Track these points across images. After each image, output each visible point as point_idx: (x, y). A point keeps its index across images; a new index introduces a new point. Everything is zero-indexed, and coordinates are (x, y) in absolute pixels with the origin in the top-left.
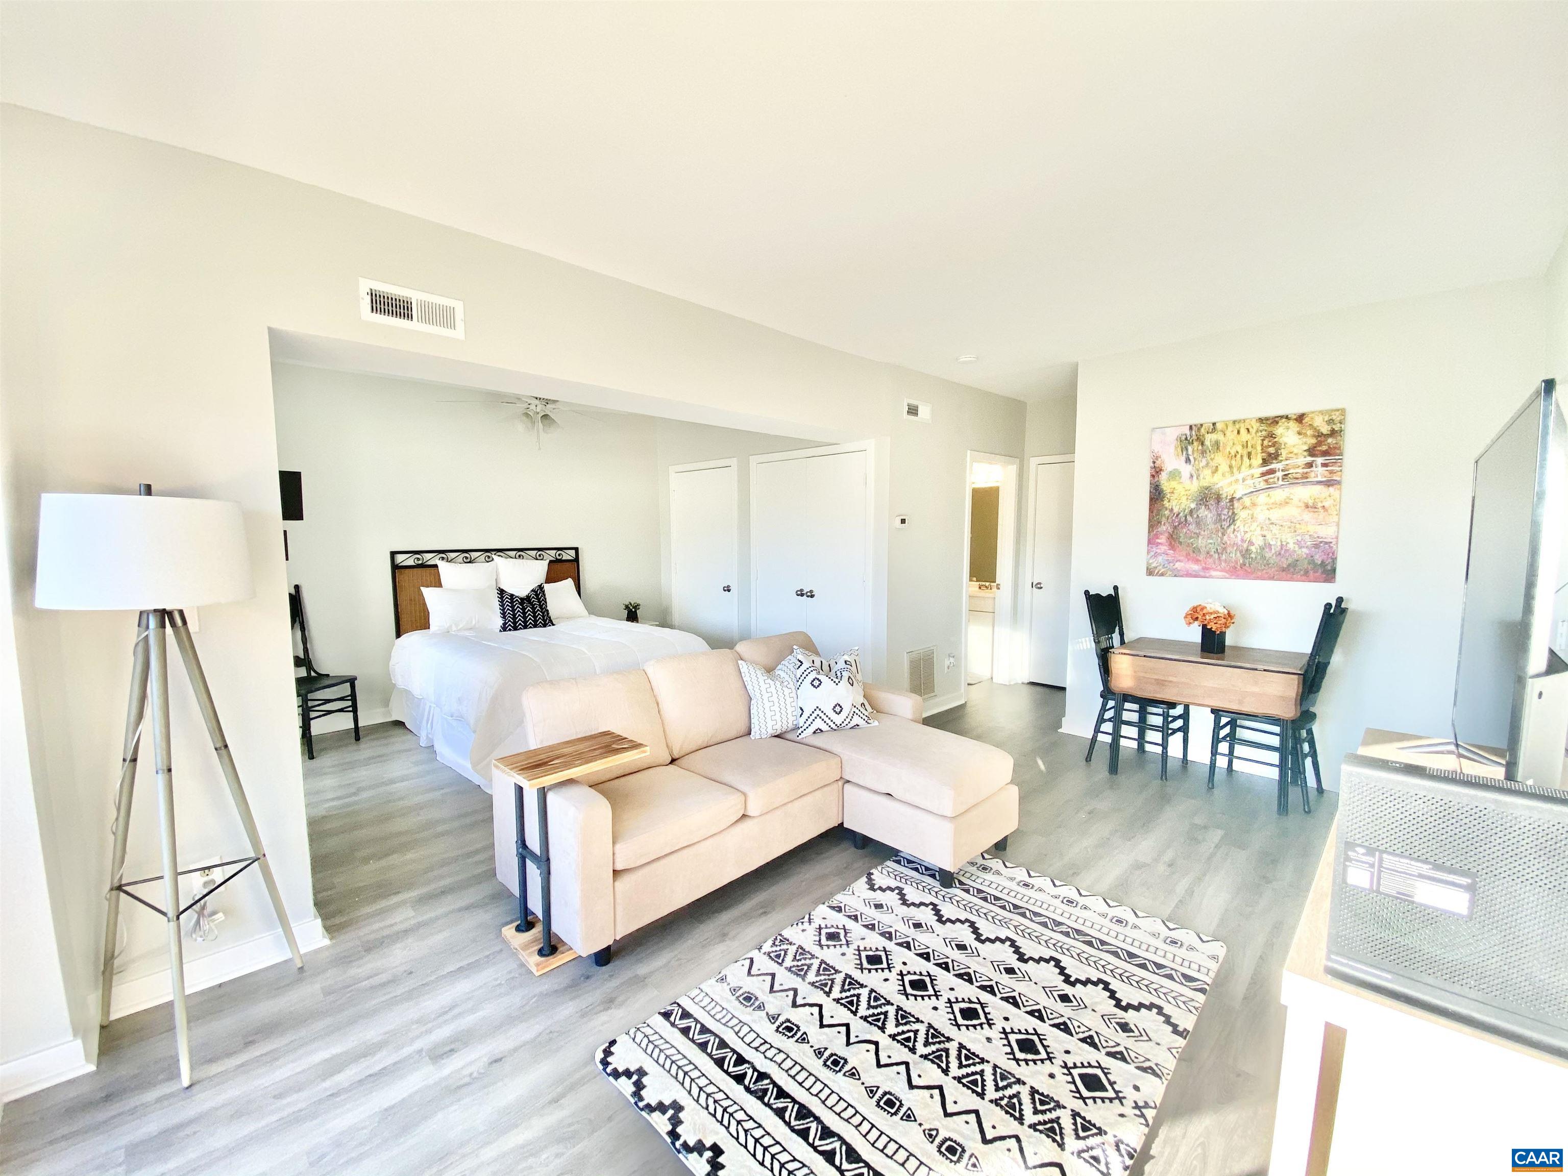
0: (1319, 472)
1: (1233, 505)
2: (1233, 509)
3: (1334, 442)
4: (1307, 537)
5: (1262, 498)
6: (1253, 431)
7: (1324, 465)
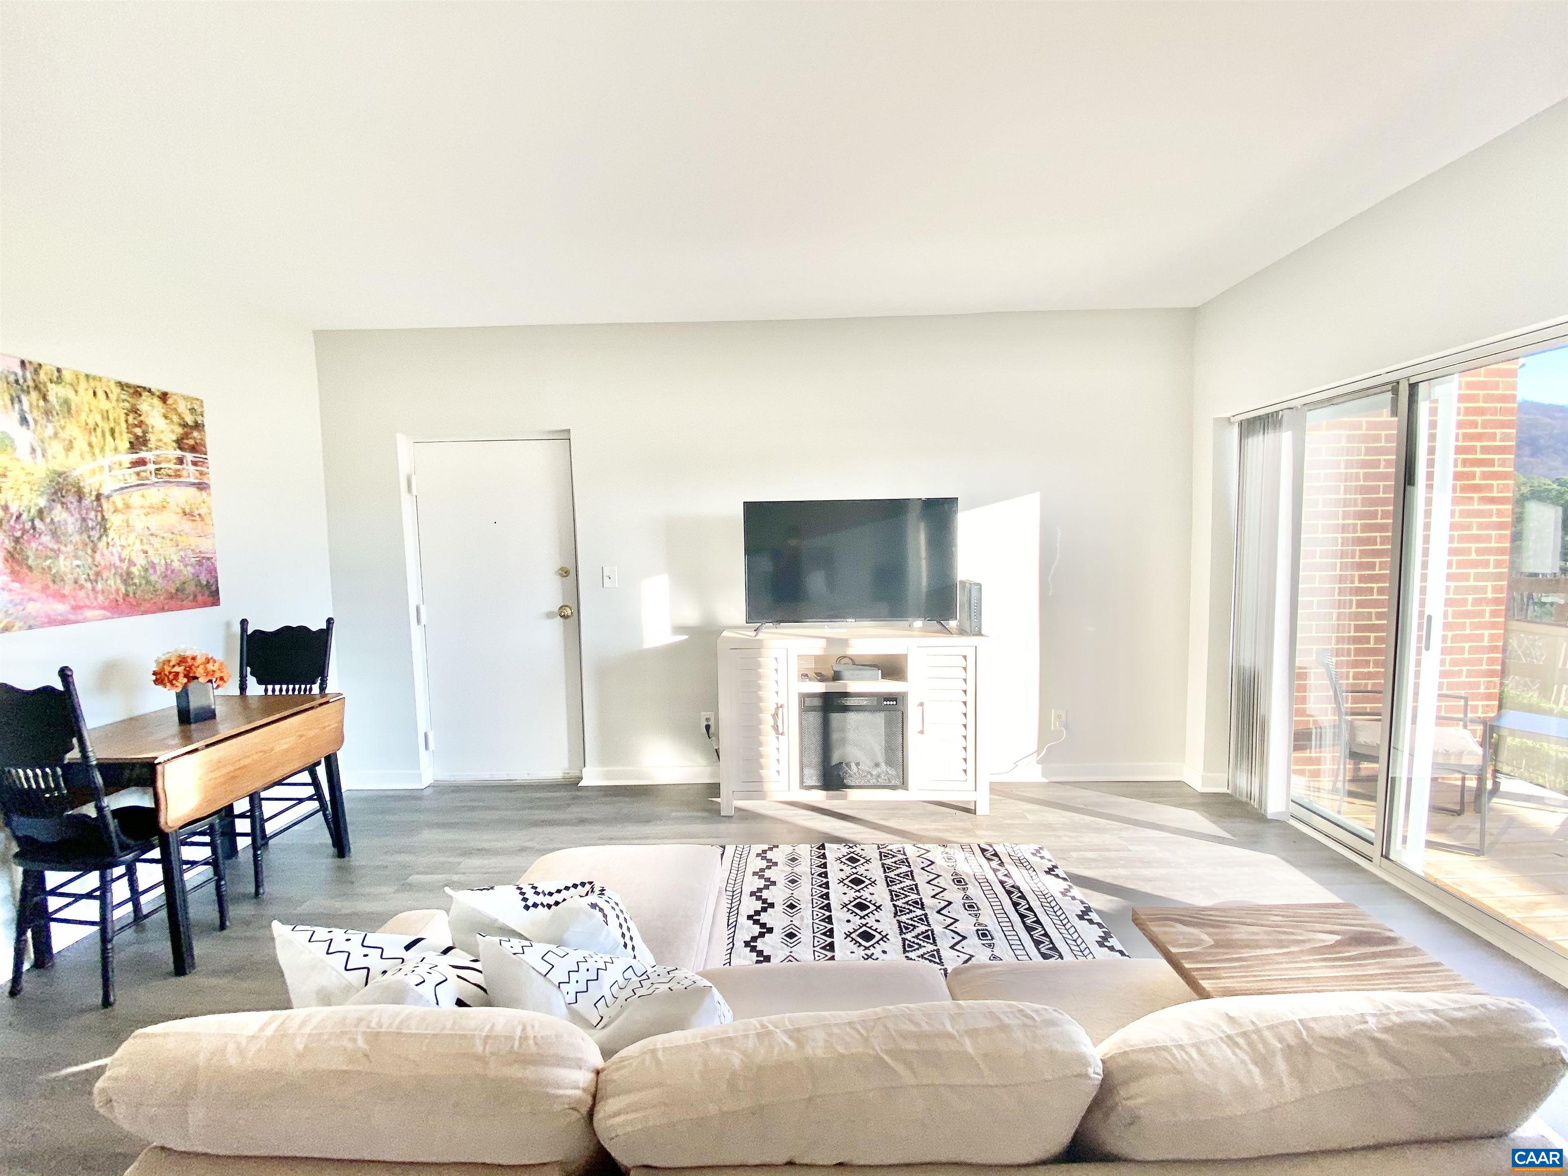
0: (190, 472)
1: (101, 506)
2: (102, 511)
3: (199, 437)
4: (189, 552)
5: (135, 497)
6: (113, 397)
7: (195, 464)
